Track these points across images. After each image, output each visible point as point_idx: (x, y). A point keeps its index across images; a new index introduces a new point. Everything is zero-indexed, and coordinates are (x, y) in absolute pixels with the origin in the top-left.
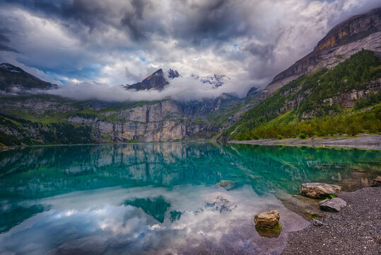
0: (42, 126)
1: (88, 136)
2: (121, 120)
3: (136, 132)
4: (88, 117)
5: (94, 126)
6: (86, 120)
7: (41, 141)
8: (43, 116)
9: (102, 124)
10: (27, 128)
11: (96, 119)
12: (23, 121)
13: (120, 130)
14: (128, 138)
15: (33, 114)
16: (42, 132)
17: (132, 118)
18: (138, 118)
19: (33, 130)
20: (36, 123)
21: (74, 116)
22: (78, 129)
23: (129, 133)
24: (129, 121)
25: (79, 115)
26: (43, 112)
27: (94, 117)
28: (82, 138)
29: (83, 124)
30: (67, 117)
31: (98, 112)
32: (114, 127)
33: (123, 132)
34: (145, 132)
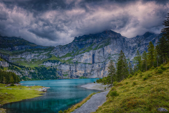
0: (30, 69)
1: (55, 74)
2: (75, 63)
3: (85, 71)
4: (55, 62)
5: (58, 68)
6: (53, 64)
7: (30, 78)
8: (31, 63)
9: (63, 66)
10: (24, 71)
11: (59, 63)
12: (21, 67)
13: (74, 70)
14: (79, 75)
15: (26, 62)
16: (31, 73)
17: (82, 61)
18: (87, 60)
19: (26, 72)
20: (28, 68)
21: (46, 62)
22: (49, 70)
23: (80, 72)
24: (80, 63)
25: (49, 61)
26: (31, 60)
27: (58, 61)
28: (51, 76)
29: (52, 67)
30: (43, 63)
31: (61, 58)
32: (70, 68)
33: (76, 71)
34: (92, 70)
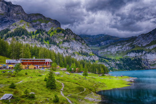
0: (116, 61)
1: (140, 65)
4: (138, 52)
5: (143, 58)
6: (137, 54)
7: (117, 69)
8: (116, 55)
9: (148, 55)
10: (111, 63)
11: (144, 52)
12: (108, 59)
15: (112, 54)
16: (117, 64)
19: (113, 63)
20: (114, 60)
21: (130, 53)
22: (133, 61)
25: (133, 51)
26: (115, 52)
27: (142, 51)
28: (137, 66)
29: (136, 57)
30: (127, 54)
31: (145, 47)
